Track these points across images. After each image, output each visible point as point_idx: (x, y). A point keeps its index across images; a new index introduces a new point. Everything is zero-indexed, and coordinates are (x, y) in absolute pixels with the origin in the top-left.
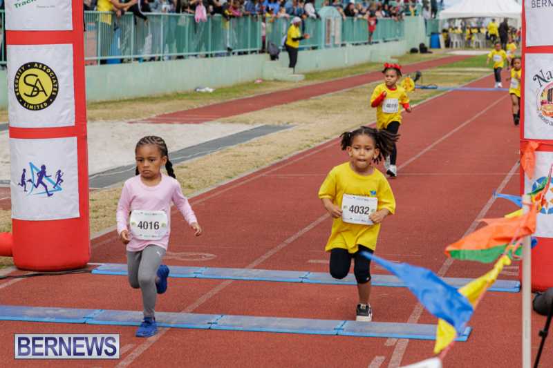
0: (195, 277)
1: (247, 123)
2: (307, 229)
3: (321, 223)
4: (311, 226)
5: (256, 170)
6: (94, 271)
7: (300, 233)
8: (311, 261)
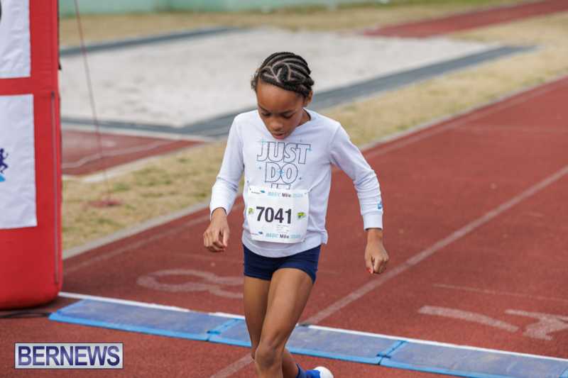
0: (207, 341)
1: (481, 40)
2: (459, 234)
3: (485, 224)
4: (468, 229)
5: (447, 116)
6: (54, 316)
7: (441, 244)
8: (427, 310)
